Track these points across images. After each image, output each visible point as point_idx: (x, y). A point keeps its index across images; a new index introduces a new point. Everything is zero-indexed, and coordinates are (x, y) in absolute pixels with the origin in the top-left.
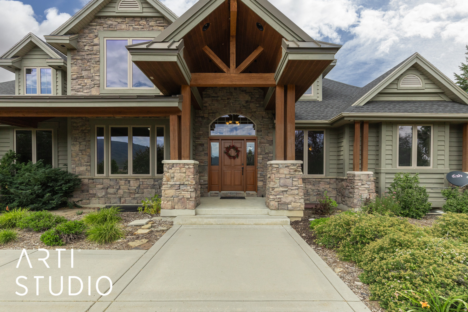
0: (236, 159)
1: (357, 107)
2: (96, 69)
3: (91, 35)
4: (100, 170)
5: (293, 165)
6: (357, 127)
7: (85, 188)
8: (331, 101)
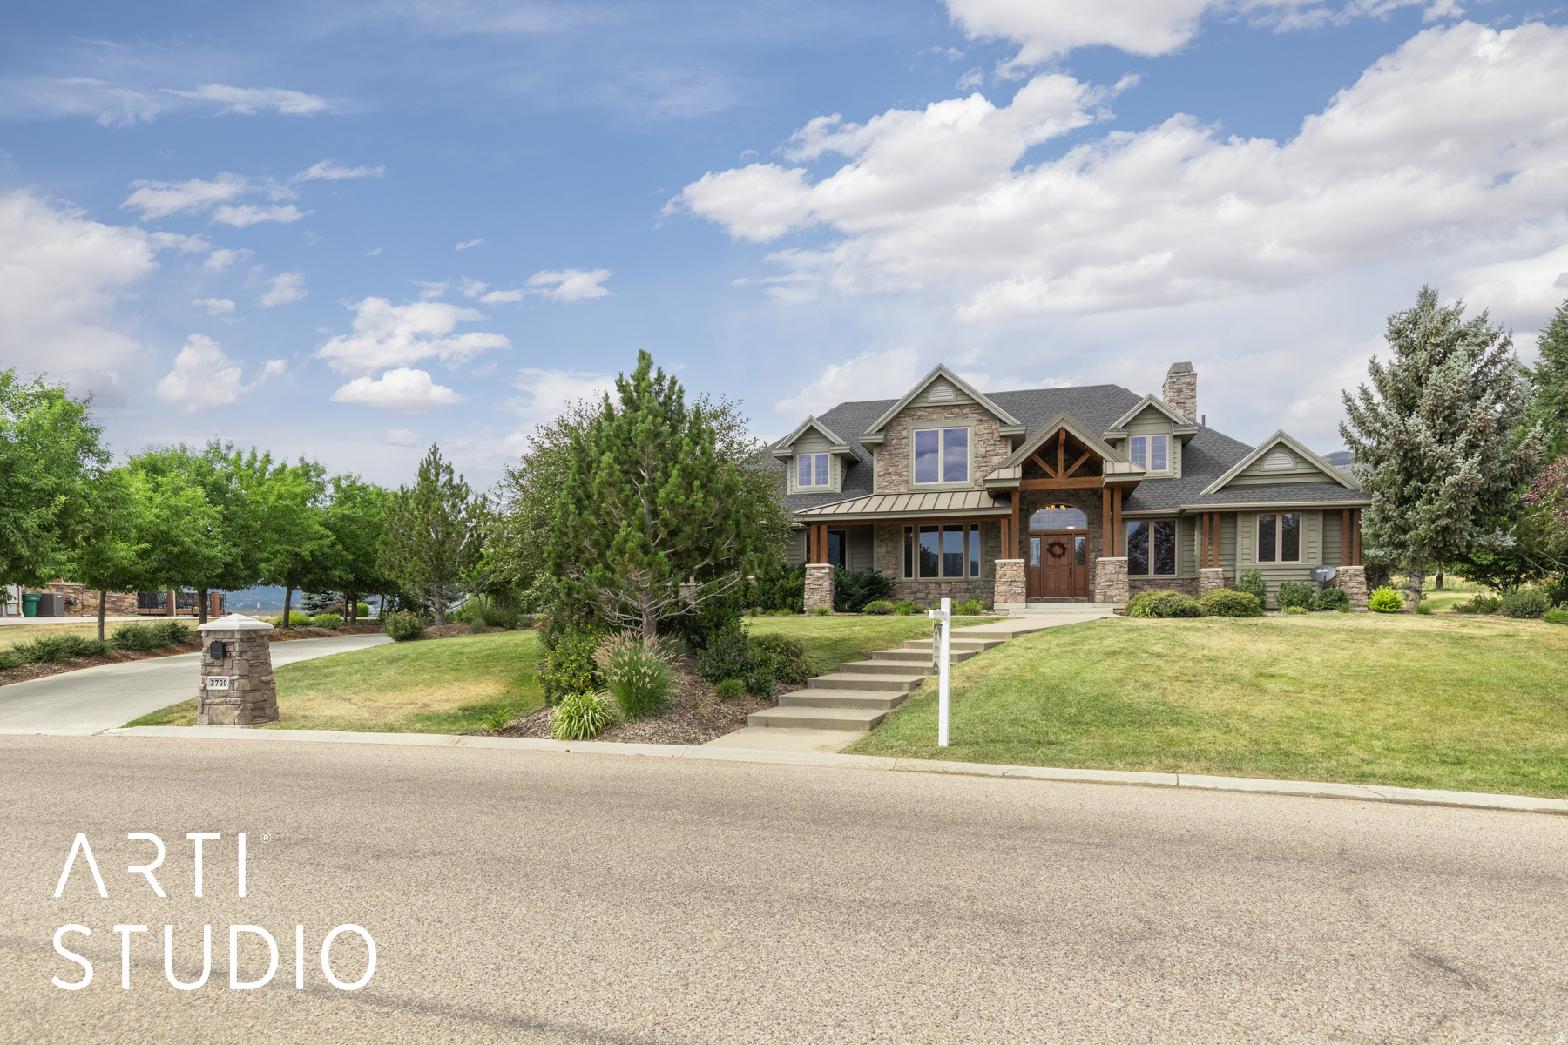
0: (1062, 558)
1: (1205, 496)
2: (905, 464)
3: (900, 427)
4: (909, 574)
5: (1119, 561)
6: (1206, 518)
7: (892, 593)
8: (1194, 478)
